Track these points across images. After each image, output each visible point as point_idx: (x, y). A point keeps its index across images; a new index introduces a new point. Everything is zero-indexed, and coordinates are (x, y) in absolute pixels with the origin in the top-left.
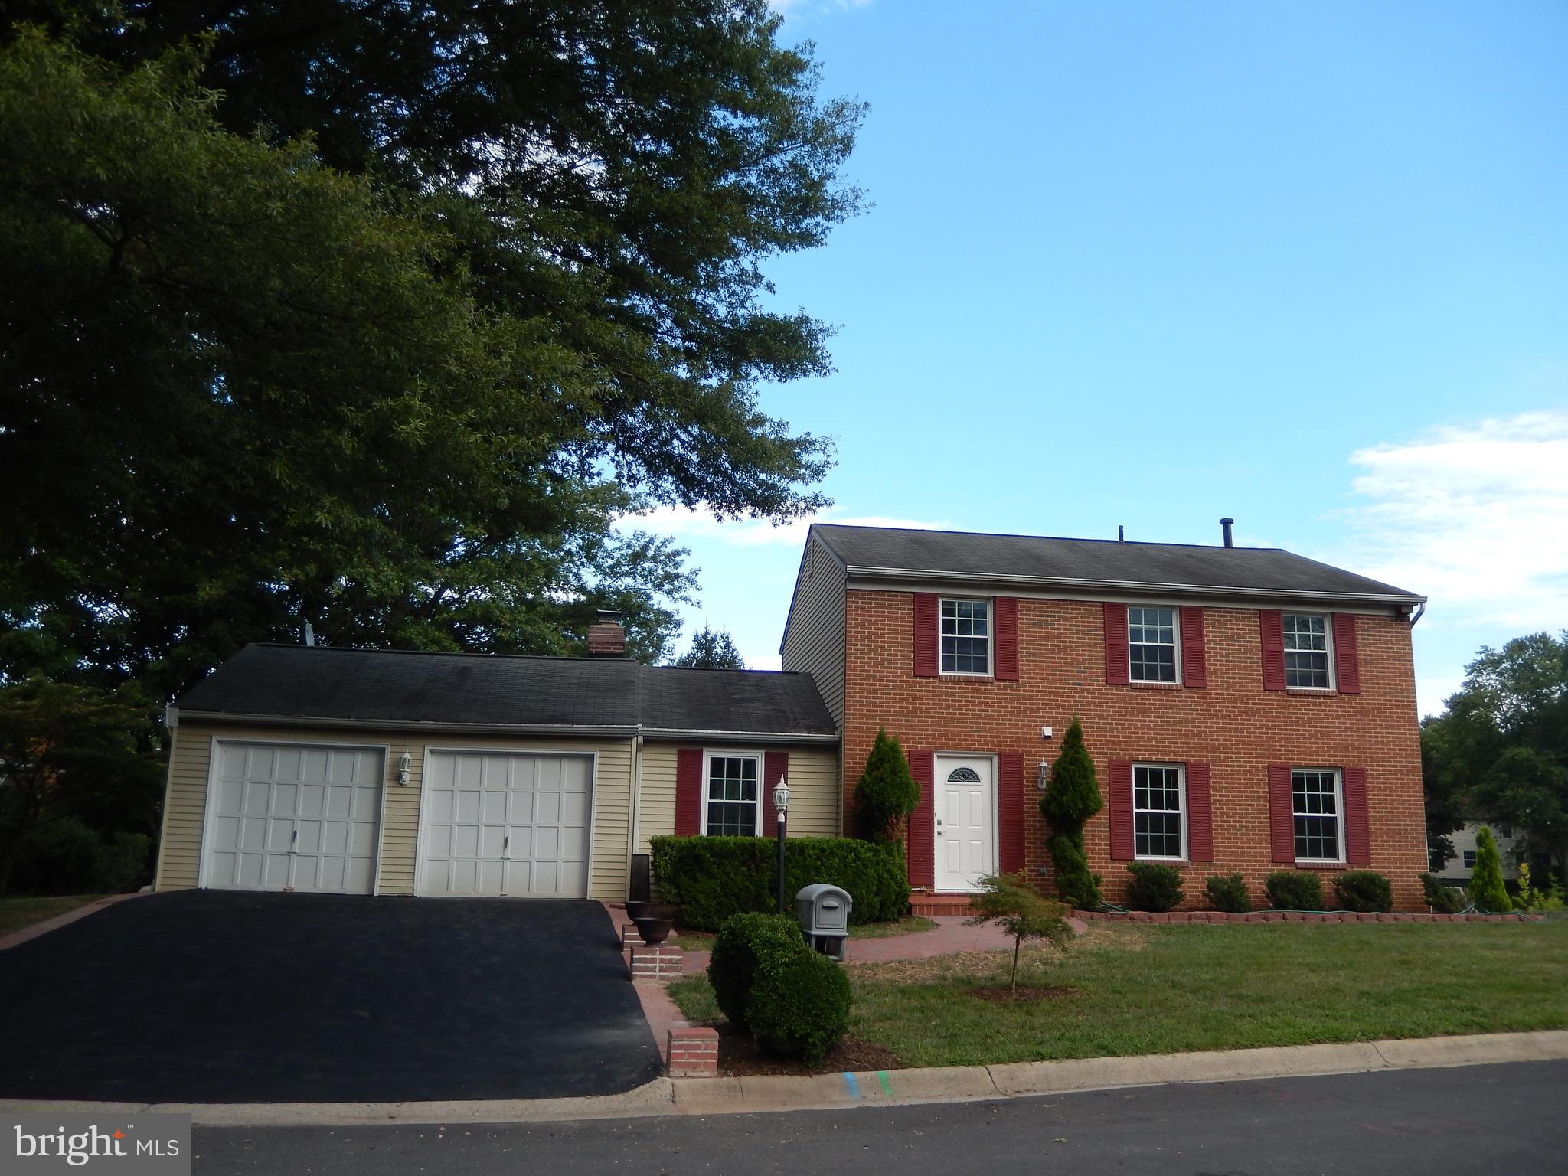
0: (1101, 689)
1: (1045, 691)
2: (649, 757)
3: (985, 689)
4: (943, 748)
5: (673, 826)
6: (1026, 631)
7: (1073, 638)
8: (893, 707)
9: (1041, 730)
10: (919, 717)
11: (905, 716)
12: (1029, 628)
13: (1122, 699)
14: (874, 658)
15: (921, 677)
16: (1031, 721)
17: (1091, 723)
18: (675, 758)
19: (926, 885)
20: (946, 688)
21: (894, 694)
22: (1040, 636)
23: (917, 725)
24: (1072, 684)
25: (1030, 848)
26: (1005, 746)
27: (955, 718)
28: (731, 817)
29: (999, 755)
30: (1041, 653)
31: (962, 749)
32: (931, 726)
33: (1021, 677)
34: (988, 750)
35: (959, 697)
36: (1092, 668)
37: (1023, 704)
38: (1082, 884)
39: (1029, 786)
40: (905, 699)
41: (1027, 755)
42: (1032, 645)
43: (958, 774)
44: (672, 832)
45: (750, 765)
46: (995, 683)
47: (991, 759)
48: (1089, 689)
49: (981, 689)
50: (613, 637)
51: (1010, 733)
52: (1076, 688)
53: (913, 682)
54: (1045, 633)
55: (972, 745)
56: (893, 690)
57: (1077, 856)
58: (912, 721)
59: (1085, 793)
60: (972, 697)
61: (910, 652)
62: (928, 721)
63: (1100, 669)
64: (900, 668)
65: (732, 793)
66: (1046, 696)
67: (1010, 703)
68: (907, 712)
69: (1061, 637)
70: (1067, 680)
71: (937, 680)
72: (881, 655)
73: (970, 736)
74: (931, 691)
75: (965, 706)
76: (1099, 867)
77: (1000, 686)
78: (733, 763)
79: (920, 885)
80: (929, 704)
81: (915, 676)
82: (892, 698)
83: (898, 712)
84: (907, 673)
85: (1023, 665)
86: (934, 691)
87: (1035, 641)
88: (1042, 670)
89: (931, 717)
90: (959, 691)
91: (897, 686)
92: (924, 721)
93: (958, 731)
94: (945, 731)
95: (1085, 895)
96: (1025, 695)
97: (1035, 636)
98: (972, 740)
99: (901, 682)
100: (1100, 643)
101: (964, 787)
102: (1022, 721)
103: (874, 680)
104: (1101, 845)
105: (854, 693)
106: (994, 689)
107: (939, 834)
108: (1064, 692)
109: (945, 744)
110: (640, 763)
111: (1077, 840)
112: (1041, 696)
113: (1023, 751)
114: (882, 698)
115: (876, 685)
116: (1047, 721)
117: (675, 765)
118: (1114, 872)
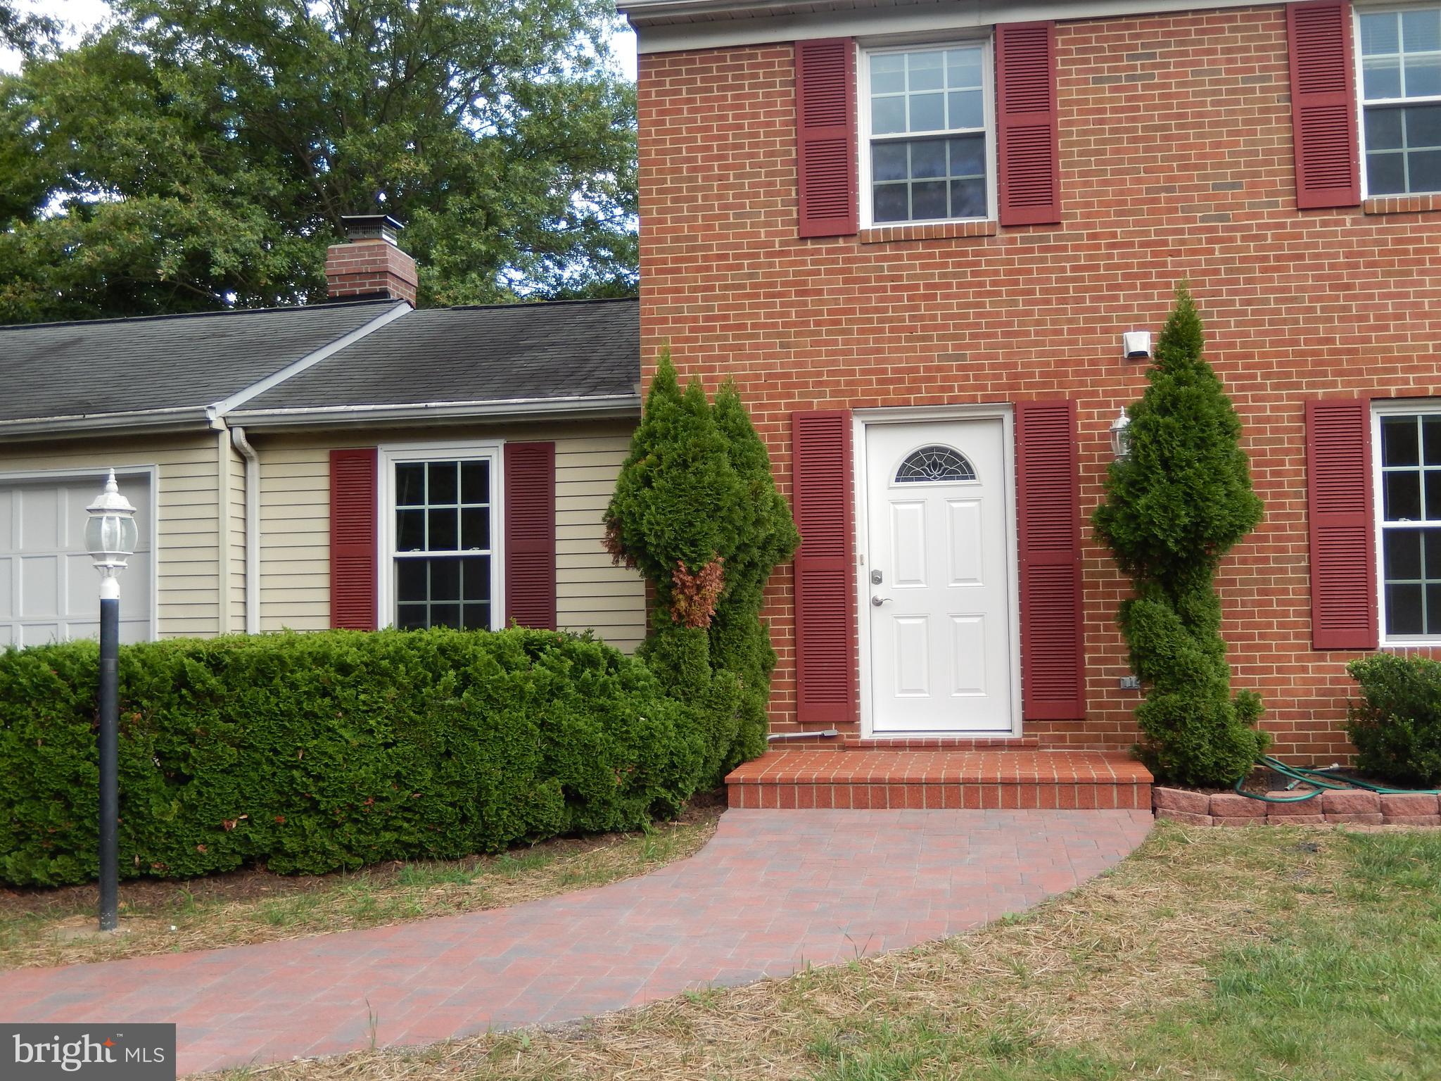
0: (1283, 226)
1: (1131, 245)
2: (269, 471)
3: (976, 253)
4: (873, 404)
5: (325, 609)
6: (1078, 102)
7: (1203, 104)
8: (750, 316)
9: (1120, 340)
10: (812, 333)
11: (779, 335)
12: (1085, 92)
13: (1341, 244)
14: (704, 208)
15: (816, 238)
16: (1094, 320)
17: (1254, 312)
18: (324, 469)
19: (839, 724)
20: (878, 259)
21: (754, 286)
22: (1114, 110)
23: (809, 354)
24: (1203, 219)
25: (1097, 628)
26: (1029, 386)
27: (902, 329)
28: (444, 586)
29: (1015, 408)
30: (1117, 151)
31: (919, 402)
32: (843, 352)
33: (1068, 216)
34: (987, 399)
35: (910, 277)
36: (1258, 174)
37: (1074, 280)
38: (1200, 719)
39: (1091, 479)
40: (780, 295)
41: (1085, 405)
42: (1093, 132)
43: (920, 463)
44: (324, 624)
45: (477, 474)
46: (1001, 235)
47: (1001, 420)
48: (1249, 227)
49: (965, 254)
50: (368, 262)
51: (1042, 354)
52: (1214, 229)
53: (797, 253)
54: (1129, 99)
55: (943, 389)
56: (751, 276)
57: (1190, 651)
58: (797, 345)
59: (1199, 484)
60: (942, 276)
61: (789, 183)
62: (835, 342)
63: (1279, 174)
64: (767, 224)
65: (443, 538)
66: (1134, 255)
67: (1039, 281)
68: (785, 325)
69: (1170, 107)
70: (1191, 209)
71: (854, 244)
72: (720, 197)
73: (939, 369)
74: (842, 271)
75: (925, 297)
76: (1280, 670)
77: (1013, 241)
78: (443, 471)
79: (826, 724)
80: (836, 301)
81: (803, 239)
82: (748, 296)
83: (765, 326)
84: (782, 233)
85: (1073, 185)
86: (849, 271)
87: (1102, 122)
88: (1122, 193)
89: (843, 332)
90: (911, 264)
91: (759, 266)
92: (827, 343)
93: (908, 360)
94: (878, 361)
95: (1206, 747)
96: (1077, 258)
97: (1103, 111)
98: (944, 379)
99: (768, 255)
100: (1277, 110)
101: (936, 491)
102: (1070, 321)
103: (705, 258)
104: (1285, 613)
105: (661, 291)
106: (998, 252)
107: (877, 603)
108: (1183, 242)
109: (877, 393)
110: (254, 485)
111: (1193, 605)
112: (1122, 256)
113: (1078, 395)
114: (725, 297)
115: (709, 268)
116: (1137, 318)
117: (324, 483)
118: (1322, 681)
